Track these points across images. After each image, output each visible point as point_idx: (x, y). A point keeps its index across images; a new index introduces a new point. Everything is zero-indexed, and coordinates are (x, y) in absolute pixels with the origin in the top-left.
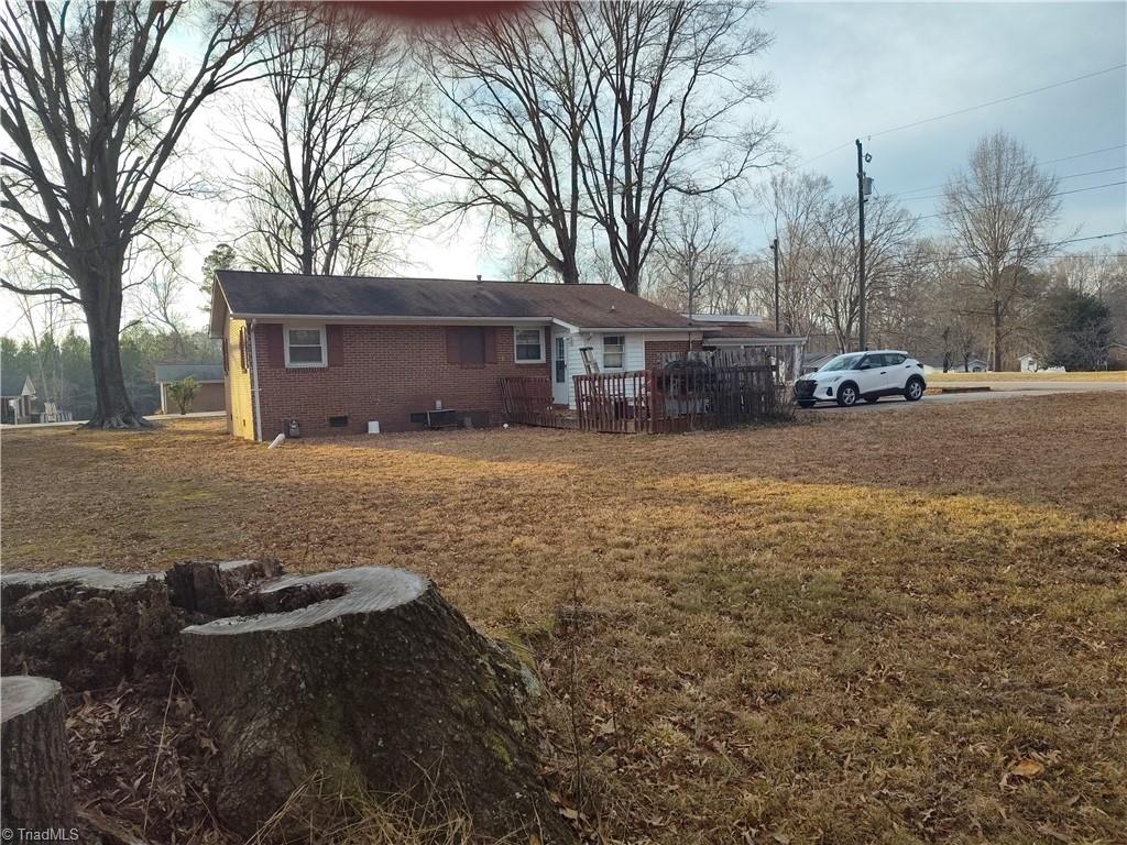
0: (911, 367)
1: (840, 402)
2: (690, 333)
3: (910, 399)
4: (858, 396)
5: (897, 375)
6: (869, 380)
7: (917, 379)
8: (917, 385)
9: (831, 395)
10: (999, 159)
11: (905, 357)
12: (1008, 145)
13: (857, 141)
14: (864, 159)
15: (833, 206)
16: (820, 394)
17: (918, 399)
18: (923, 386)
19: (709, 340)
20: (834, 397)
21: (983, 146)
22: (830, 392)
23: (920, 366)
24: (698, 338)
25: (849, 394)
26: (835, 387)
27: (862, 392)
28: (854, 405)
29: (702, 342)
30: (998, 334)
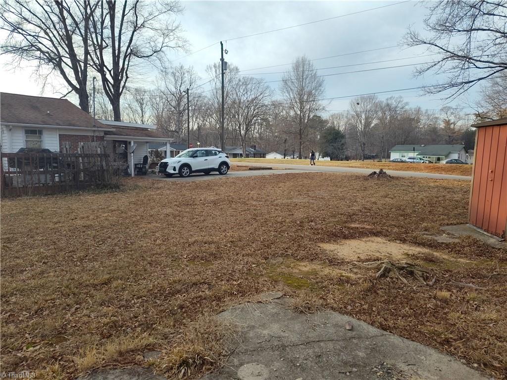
0: (222, 158)
1: (181, 175)
2: (94, 131)
3: (221, 174)
4: (191, 171)
5: (214, 162)
6: (198, 163)
7: (224, 163)
8: (224, 167)
9: (175, 171)
10: (303, 67)
11: (219, 152)
12: (307, 62)
13: (221, 42)
14: (224, 52)
15: (240, 80)
16: (170, 170)
17: (224, 174)
18: (228, 167)
19: (107, 136)
20: (177, 172)
21: (298, 62)
22: (174, 169)
23: (227, 157)
24: (102, 134)
25: (186, 171)
26: (178, 166)
27: (193, 169)
28: (189, 176)
29: (103, 137)
30: (301, 143)
